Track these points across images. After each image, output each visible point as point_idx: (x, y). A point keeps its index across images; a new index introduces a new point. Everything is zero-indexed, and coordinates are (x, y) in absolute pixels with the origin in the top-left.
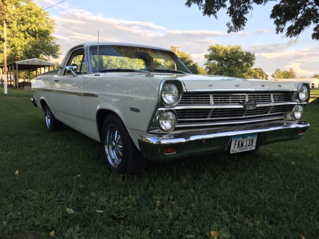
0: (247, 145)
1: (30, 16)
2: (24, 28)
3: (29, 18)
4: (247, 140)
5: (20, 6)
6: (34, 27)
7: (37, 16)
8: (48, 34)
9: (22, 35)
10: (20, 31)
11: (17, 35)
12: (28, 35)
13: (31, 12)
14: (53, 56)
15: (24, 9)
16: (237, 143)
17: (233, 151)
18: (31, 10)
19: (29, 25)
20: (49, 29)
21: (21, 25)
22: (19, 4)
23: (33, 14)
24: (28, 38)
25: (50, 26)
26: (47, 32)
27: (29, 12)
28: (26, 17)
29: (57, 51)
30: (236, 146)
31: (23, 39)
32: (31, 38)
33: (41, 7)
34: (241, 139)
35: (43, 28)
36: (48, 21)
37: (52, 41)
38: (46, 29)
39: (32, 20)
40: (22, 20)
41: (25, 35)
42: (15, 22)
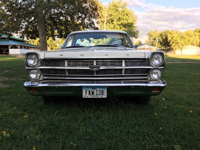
0: (98, 94)
1: (124, 16)
2: (120, 23)
3: (123, 17)
4: (97, 91)
5: (119, 11)
6: (125, 22)
7: (127, 15)
8: (133, 25)
9: (119, 27)
10: (118, 25)
11: (116, 27)
12: (122, 27)
13: (124, 13)
14: (135, 37)
15: (120, 12)
16: (88, 92)
17: (84, 96)
18: (124, 12)
19: (123, 21)
20: (133, 22)
21: (119, 21)
22: (118, 10)
23: (125, 14)
24: (122, 28)
25: (134, 19)
26: (132, 24)
27: (123, 13)
28: (121, 16)
29: (137, 34)
30: (88, 93)
31: (119, 29)
32: (124, 28)
33: (130, 9)
34: (91, 89)
35: (130, 21)
36: (133, 17)
37: (135, 29)
38: (132, 22)
39: (124, 18)
40: (119, 18)
41: (120, 27)
42: (116, 20)
